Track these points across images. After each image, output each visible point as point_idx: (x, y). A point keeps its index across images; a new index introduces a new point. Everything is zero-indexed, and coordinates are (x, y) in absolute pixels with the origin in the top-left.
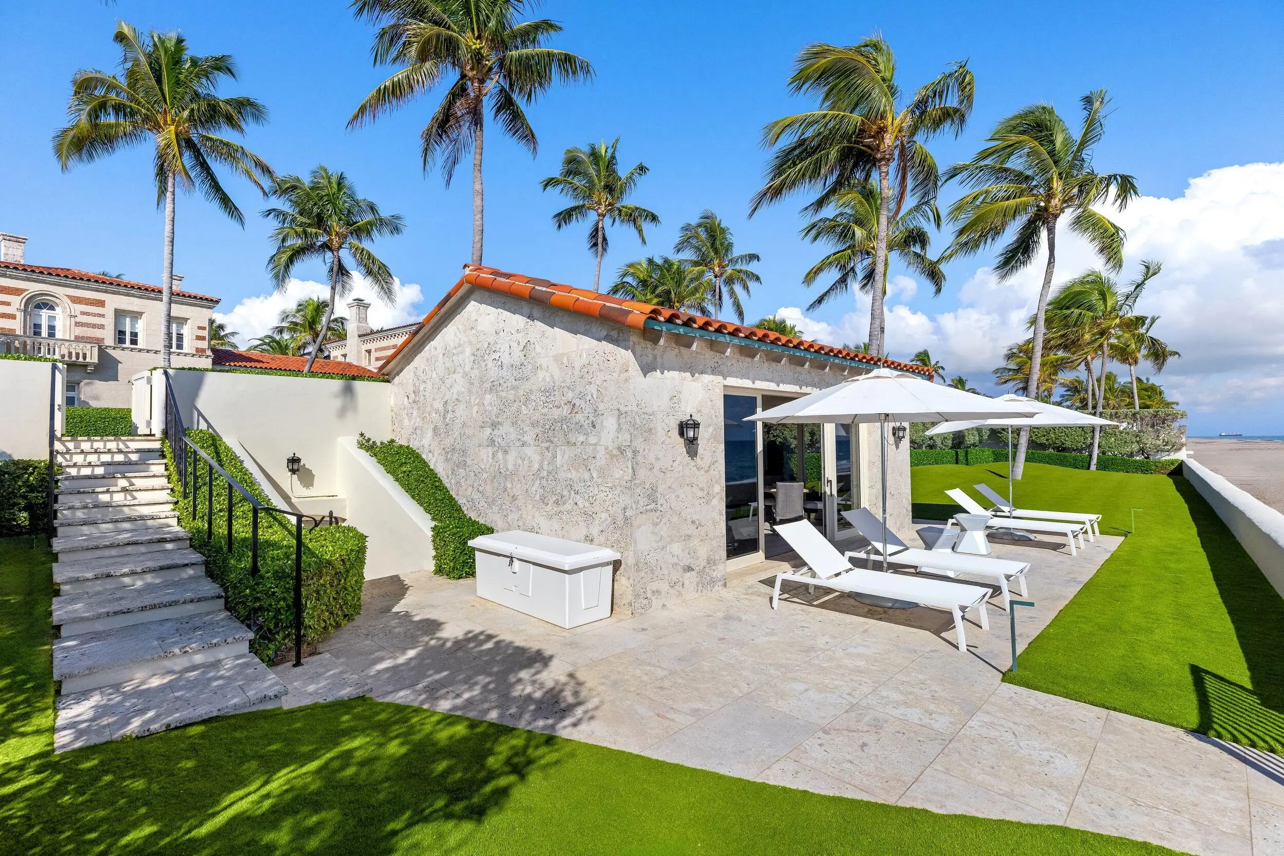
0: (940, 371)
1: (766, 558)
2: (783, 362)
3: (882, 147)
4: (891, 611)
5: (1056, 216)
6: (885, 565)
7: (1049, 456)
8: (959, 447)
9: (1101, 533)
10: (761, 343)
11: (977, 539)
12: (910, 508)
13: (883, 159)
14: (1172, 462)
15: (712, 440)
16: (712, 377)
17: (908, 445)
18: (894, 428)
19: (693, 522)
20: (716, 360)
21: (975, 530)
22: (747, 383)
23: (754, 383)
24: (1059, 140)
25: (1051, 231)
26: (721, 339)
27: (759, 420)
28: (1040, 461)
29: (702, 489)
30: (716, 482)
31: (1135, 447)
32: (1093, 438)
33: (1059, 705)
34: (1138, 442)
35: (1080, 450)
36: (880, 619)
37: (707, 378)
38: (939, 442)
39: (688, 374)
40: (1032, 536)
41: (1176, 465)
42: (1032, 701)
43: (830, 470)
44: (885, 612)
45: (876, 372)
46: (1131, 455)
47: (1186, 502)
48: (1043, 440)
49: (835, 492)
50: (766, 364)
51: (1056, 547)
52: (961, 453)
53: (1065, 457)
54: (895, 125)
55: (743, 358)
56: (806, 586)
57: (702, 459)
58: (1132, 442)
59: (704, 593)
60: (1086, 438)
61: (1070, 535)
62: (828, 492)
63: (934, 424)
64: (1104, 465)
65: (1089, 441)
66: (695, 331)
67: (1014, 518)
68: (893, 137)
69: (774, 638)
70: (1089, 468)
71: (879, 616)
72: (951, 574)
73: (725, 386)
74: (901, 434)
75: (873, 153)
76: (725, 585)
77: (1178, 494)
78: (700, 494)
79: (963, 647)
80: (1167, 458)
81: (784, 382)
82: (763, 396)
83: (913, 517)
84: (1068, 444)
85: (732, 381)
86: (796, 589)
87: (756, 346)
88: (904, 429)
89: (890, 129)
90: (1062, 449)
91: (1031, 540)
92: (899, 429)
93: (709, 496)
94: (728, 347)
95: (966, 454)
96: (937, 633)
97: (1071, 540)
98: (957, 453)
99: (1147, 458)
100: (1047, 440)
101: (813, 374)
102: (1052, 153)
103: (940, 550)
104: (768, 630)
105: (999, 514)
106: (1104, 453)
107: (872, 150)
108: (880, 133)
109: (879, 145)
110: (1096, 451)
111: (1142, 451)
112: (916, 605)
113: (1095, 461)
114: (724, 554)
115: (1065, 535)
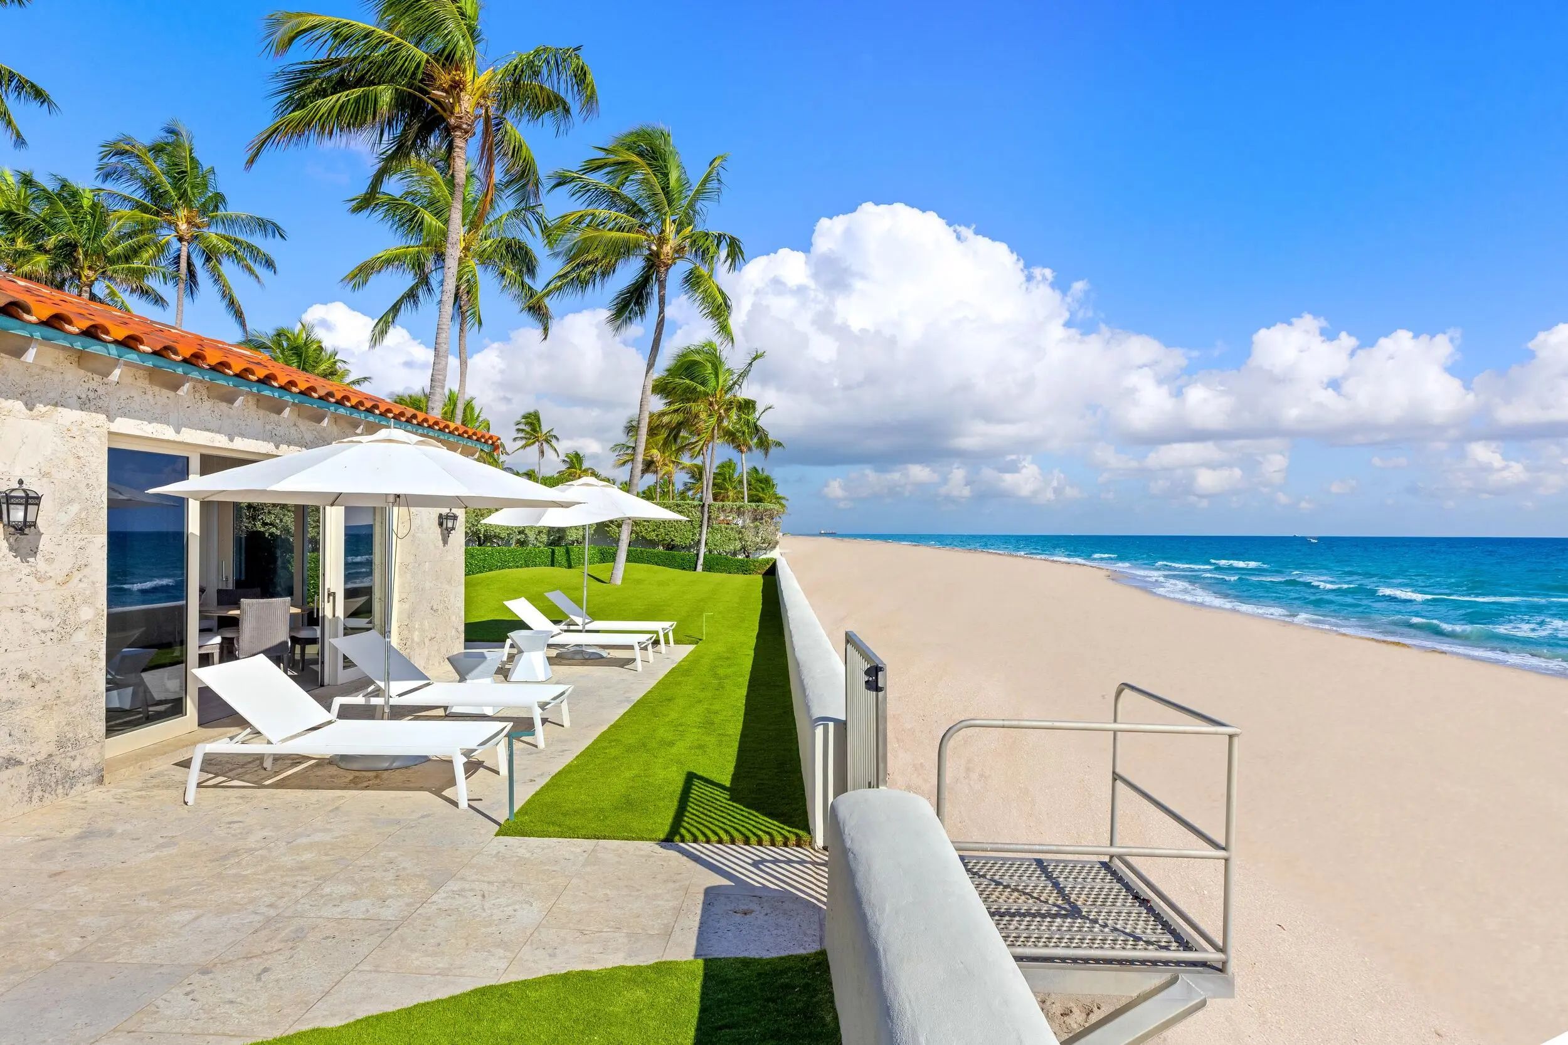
0: (554, 442)
1: (199, 725)
2: (238, 403)
3: (457, 109)
4: (385, 775)
5: (668, 267)
6: (387, 710)
7: (657, 555)
8: (559, 545)
9: (676, 642)
10: (188, 367)
11: (534, 662)
12: (462, 628)
13: (459, 127)
14: (767, 561)
15: (78, 527)
16: (76, 415)
17: (462, 539)
18: (441, 515)
19: (22, 677)
20: (93, 385)
21: (533, 650)
22: (166, 432)
23: (178, 432)
24: (674, 176)
25: (662, 286)
26: (96, 348)
27: (195, 494)
28: (649, 562)
29: (49, 616)
30: (85, 602)
31: (738, 545)
32: (700, 535)
33: (549, 847)
34: (740, 539)
35: (688, 548)
36: (367, 788)
37: (69, 416)
38: (532, 537)
39: (19, 405)
40: (604, 653)
41: (771, 564)
42: (522, 852)
43: (334, 577)
44: (376, 777)
45: (383, 433)
46: (735, 554)
47: (763, 604)
48: (653, 536)
49: (340, 613)
50: (208, 404)
51: (624, 663)
52: (560, 551)
53: (674, 556)
54: (476, 85)
55: (157, 389)
56: (260, 758)
57: (50, 561)
58: (735, 540)
59: (46, 802)
60: (694, 534)
61: (637, 648)
62: (328, 613)
63: (490, 512)
64: (709, 567)
65: (697, 538)
66: (29, 327)
67: (588, 631)
68: (473, 102)
69: (173, 850)
70: (695, 569)
71: (366, 784)
72: (489, 711)
73: (110, 433)
74: (450, 524)
75: (445, 115)
76: (100, 781)
77: (761, 594)
78: (45, 624)
79: (463, 804)
80: (764, 557)
81: (243, 435)
82: (203, 457)
83: (466, 640)
84: (678, 541)
85: (124, 425)
86: (243, 766)
87: (180, 371)
88: (455, 518)
89: (469, 87)
90: (671, 547)
91: (602, 657)
92: (447, 517)
93: (65, 630)
94: (115, 366)
95: (568, 552)
96: (438, 793)
97: (637, 654)
98: (553, 552)
99: (747, 557)
100: (657, 535)
101: (303, 428)
102: (665, 189)
103: (475, 681)
104: (162, 841)
105: (572, 628)
106: (710, 552)
107: (445, 111)
108: (455, 88)
109: (453, 106)
110: (703, 550)
111: (744, 549)
112: (425, 759)
113: (701, 561)
114: (102, 726)
115: (631, 647)
